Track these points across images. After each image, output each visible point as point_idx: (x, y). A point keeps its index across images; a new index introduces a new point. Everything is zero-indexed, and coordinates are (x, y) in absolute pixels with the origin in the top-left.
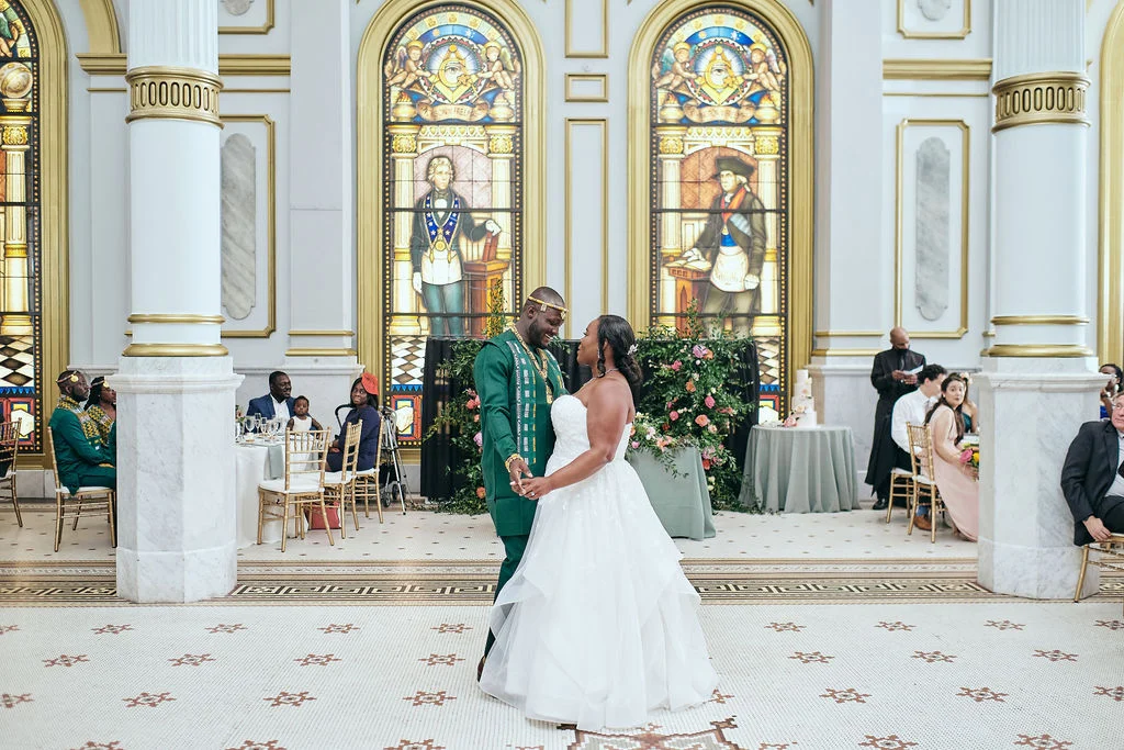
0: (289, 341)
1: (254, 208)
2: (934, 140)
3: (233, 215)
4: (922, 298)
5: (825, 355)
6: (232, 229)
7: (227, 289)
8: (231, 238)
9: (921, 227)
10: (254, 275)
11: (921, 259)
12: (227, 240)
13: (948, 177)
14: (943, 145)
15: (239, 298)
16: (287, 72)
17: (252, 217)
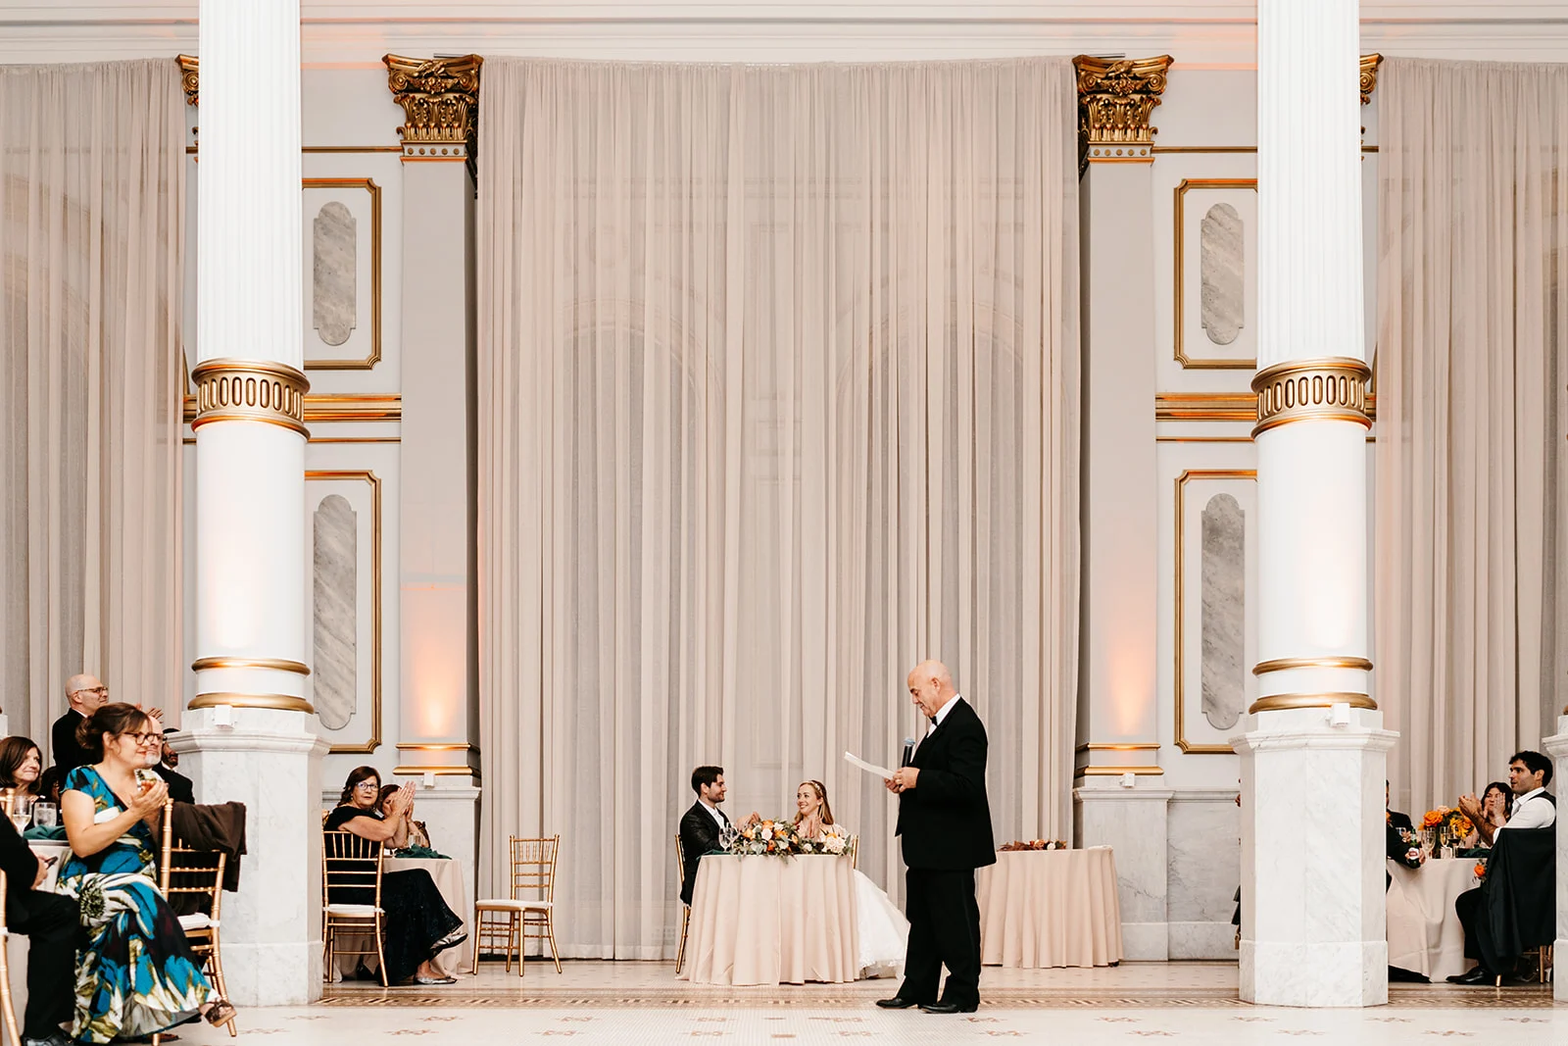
0: (399, 756)
1: (354, 587)
2: (1224, 498)
3: (329, 598)
4: (1210, 702)
5: (1084, 775)
6: (327, 615)
7: (320, 691)
8: (325, 627)
9: (1207, 608)
10: (354, 673)
11: (1208, 650)
12: (321, 629)
13: (1242, 547)
14: (1235, 503)
15: (336, 703)
16: (396, 416)
17: (352, 600)
